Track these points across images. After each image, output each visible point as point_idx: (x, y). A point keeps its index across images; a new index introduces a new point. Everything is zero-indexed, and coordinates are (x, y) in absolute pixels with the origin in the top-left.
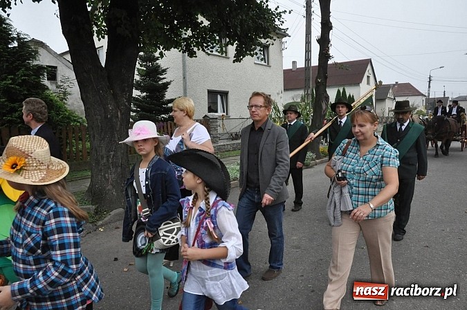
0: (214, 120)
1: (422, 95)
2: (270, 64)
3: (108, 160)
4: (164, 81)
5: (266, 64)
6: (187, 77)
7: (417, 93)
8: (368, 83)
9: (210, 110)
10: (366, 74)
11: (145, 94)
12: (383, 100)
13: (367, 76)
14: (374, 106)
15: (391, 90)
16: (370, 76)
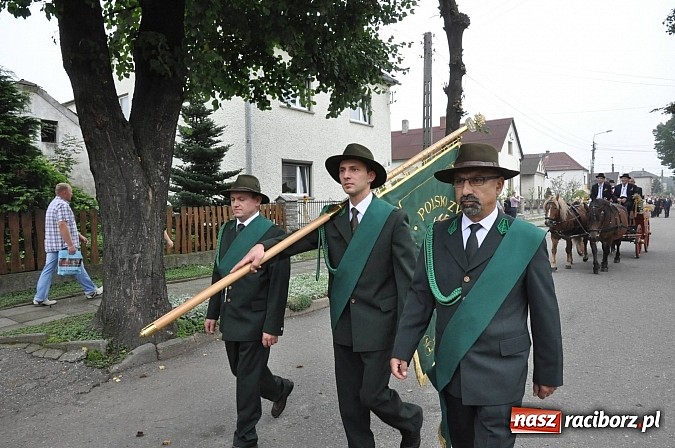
0: (292, 204)
1: (584, 169)
2: (373, 123)
3: (131, 267)
4: (219, 145)
5: (367, 123)
6: (252, 140)
7: (575, 166)
8: (510, 152)
9: (285, 189)
10: (507, 139)
11: (189, 164)
12: (530, 176)
13: (509, 142)
14: (519, 184)
15: (540, 163)
16: (512, 141)
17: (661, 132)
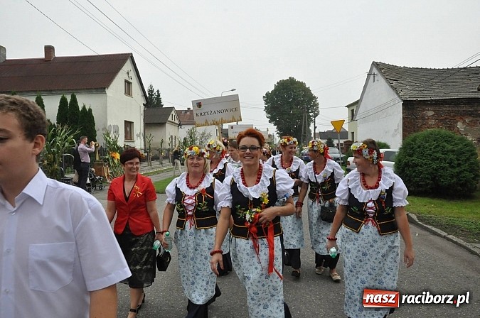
10: (123, 74)
12: (161, 124)
13: (126, 81)
14: (142, 131)
15: (173, 113)
16: (131, 81)
17: (269, 98)
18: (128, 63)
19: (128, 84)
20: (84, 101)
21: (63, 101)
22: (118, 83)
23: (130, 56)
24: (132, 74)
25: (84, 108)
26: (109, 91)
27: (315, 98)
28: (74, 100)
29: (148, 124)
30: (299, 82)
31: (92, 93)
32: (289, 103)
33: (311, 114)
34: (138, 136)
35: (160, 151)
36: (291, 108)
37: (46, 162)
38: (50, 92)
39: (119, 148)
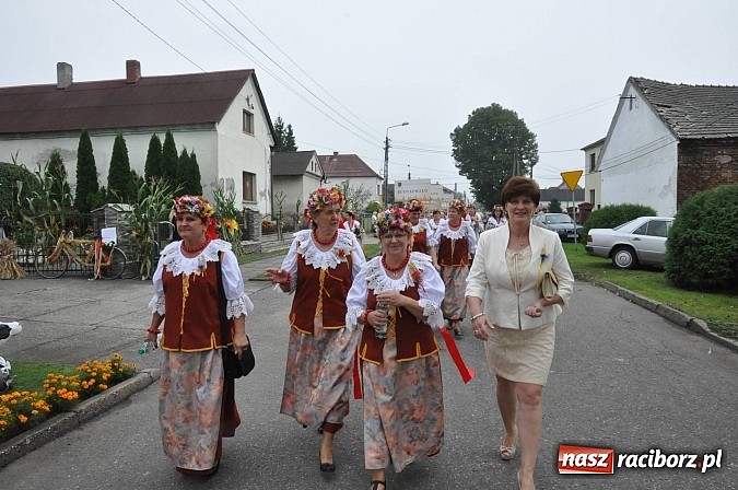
1: (377, 176)
7: (368, 173)
8: (248, 128)
10: (241, 105)
12: (296, 177)
13: (244, 111)
14: (268, 188)
15: (313, 159)
16: (251, 111)
17: (459, 136)
18: (248, 84)
19: (248, 115)
20: (184, 142)
21: (154, 143)
22: (233, 115)
23: (251, 74)
24: (254, 101)
25: (185, 152)
26: (220, 127)
27: (532, 136)
28: (170, 142)
29: (277, 178)
30: (506, 112)
31: (195, 130)
32: (491, 143)
33: (525, 161)
34: (262, 194)
35: (296, 217)
36: (495, 153)
37: (134, 233)
38: (136, 129)
39: (236, 213)
